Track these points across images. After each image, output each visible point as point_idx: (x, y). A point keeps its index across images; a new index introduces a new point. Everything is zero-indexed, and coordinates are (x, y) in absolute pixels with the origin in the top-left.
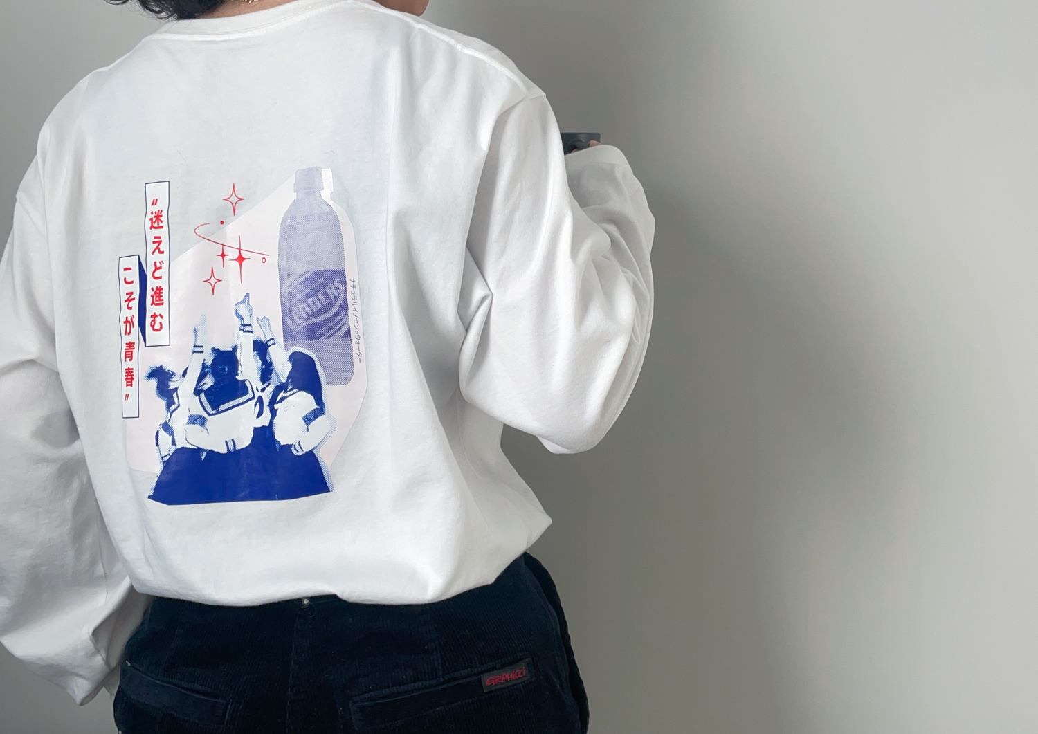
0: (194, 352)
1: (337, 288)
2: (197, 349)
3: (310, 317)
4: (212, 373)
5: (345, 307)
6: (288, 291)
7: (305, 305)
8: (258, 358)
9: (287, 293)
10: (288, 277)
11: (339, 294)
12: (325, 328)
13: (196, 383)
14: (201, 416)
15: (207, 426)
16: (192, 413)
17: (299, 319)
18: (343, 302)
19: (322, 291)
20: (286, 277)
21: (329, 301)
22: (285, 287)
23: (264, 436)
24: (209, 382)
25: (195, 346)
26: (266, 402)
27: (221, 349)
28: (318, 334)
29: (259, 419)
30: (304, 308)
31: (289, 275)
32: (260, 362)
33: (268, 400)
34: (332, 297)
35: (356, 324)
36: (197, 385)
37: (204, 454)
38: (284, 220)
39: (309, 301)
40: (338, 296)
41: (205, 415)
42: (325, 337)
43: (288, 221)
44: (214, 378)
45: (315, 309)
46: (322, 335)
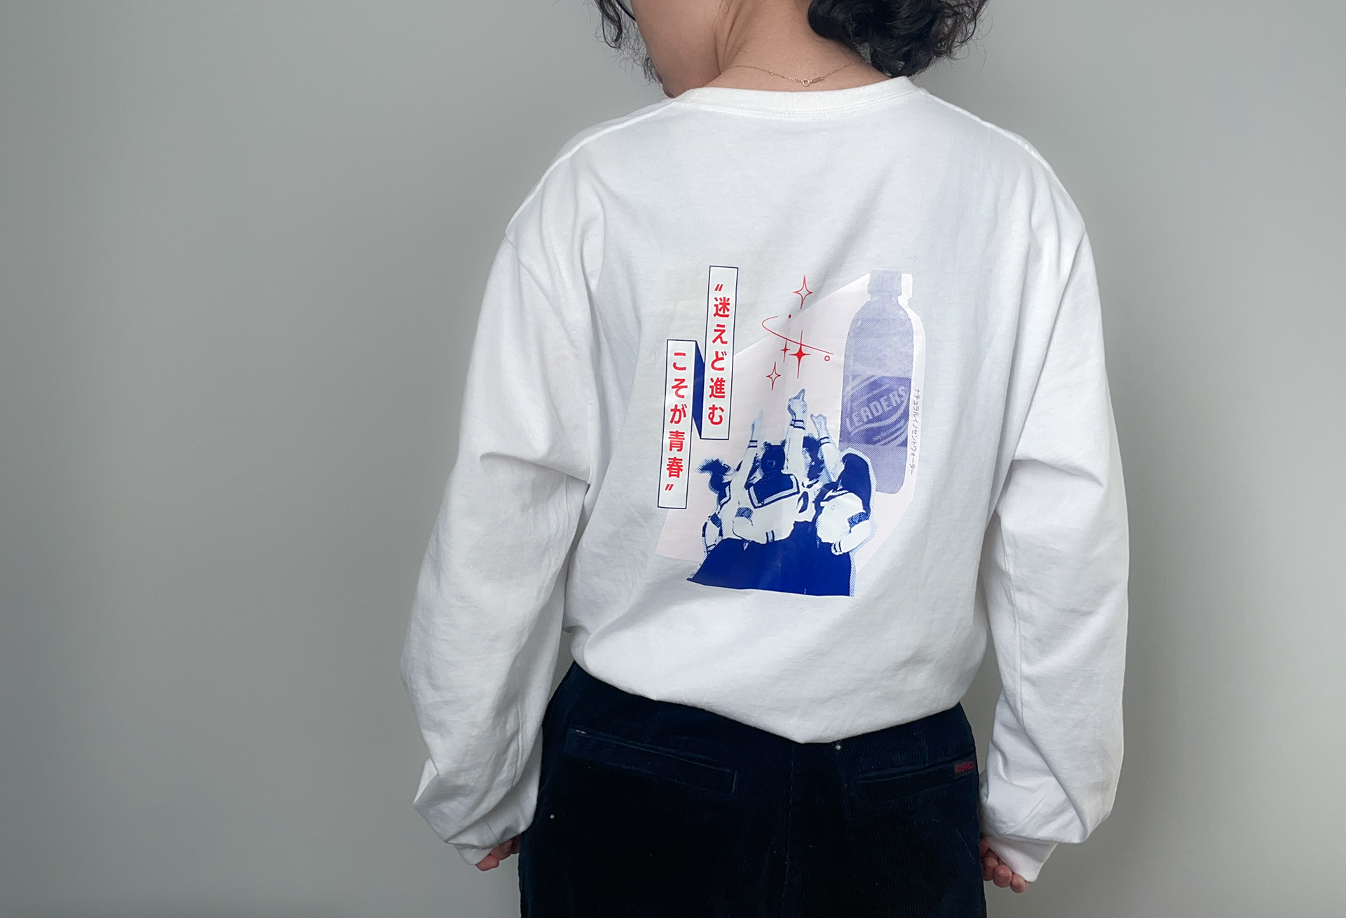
0: (749, 447)
1: (900, 396)
2: (752, 444)
3: (869, 422)
4: (762, 468)
5: (906, 415)
6: (851, 392)
7: (867, 409)
8: (808, 455)
9: (850, 395)
10: (853, 379)
11: (902, 402)
12: (884, 434)
13: (747, 476)
14: (748, 509)
15: (752, 519)
16: (741, 506)
17: (859, 421)
18: (904, 411)
19: (886, 397)
20: (850, 379)
21: (891, 408)
22: (849, 388)
23: (805, 531)
24: (758, 476)
25: (751, 441)
26: (812, 498)
27: (772, 444)
28: (875, 439)
29: (801, 514)
30: (865, 411)
31: (854, 377)
32: (810, 459)
33: (815, 497)
34: (895, 404)
35: (914, 435)
36: (748, 478)
37: (747, 544)
38: (855, 321)
39: (872, 405)
40: (900, 405)
41: (752, 508)
42: (882, 443)
43: (860, 322)
44: (764, 472)
45: (876, 414)
46: (879, 441)
